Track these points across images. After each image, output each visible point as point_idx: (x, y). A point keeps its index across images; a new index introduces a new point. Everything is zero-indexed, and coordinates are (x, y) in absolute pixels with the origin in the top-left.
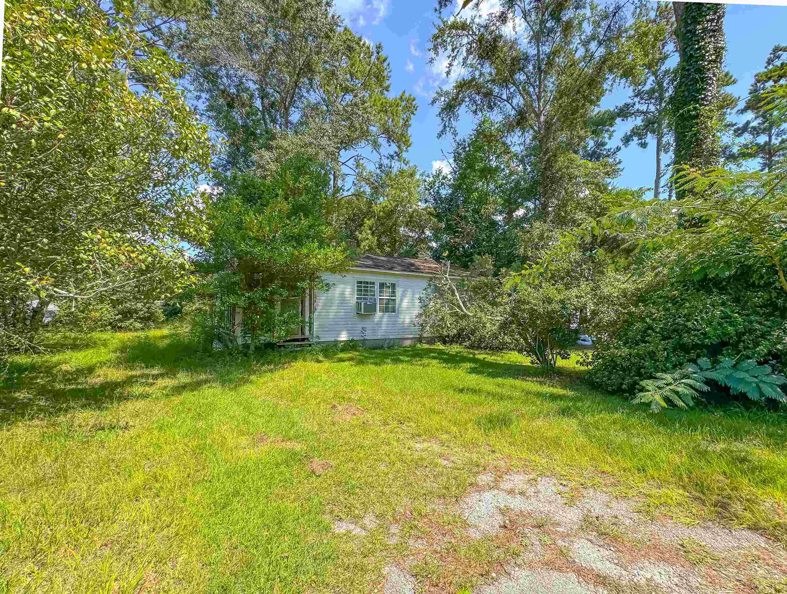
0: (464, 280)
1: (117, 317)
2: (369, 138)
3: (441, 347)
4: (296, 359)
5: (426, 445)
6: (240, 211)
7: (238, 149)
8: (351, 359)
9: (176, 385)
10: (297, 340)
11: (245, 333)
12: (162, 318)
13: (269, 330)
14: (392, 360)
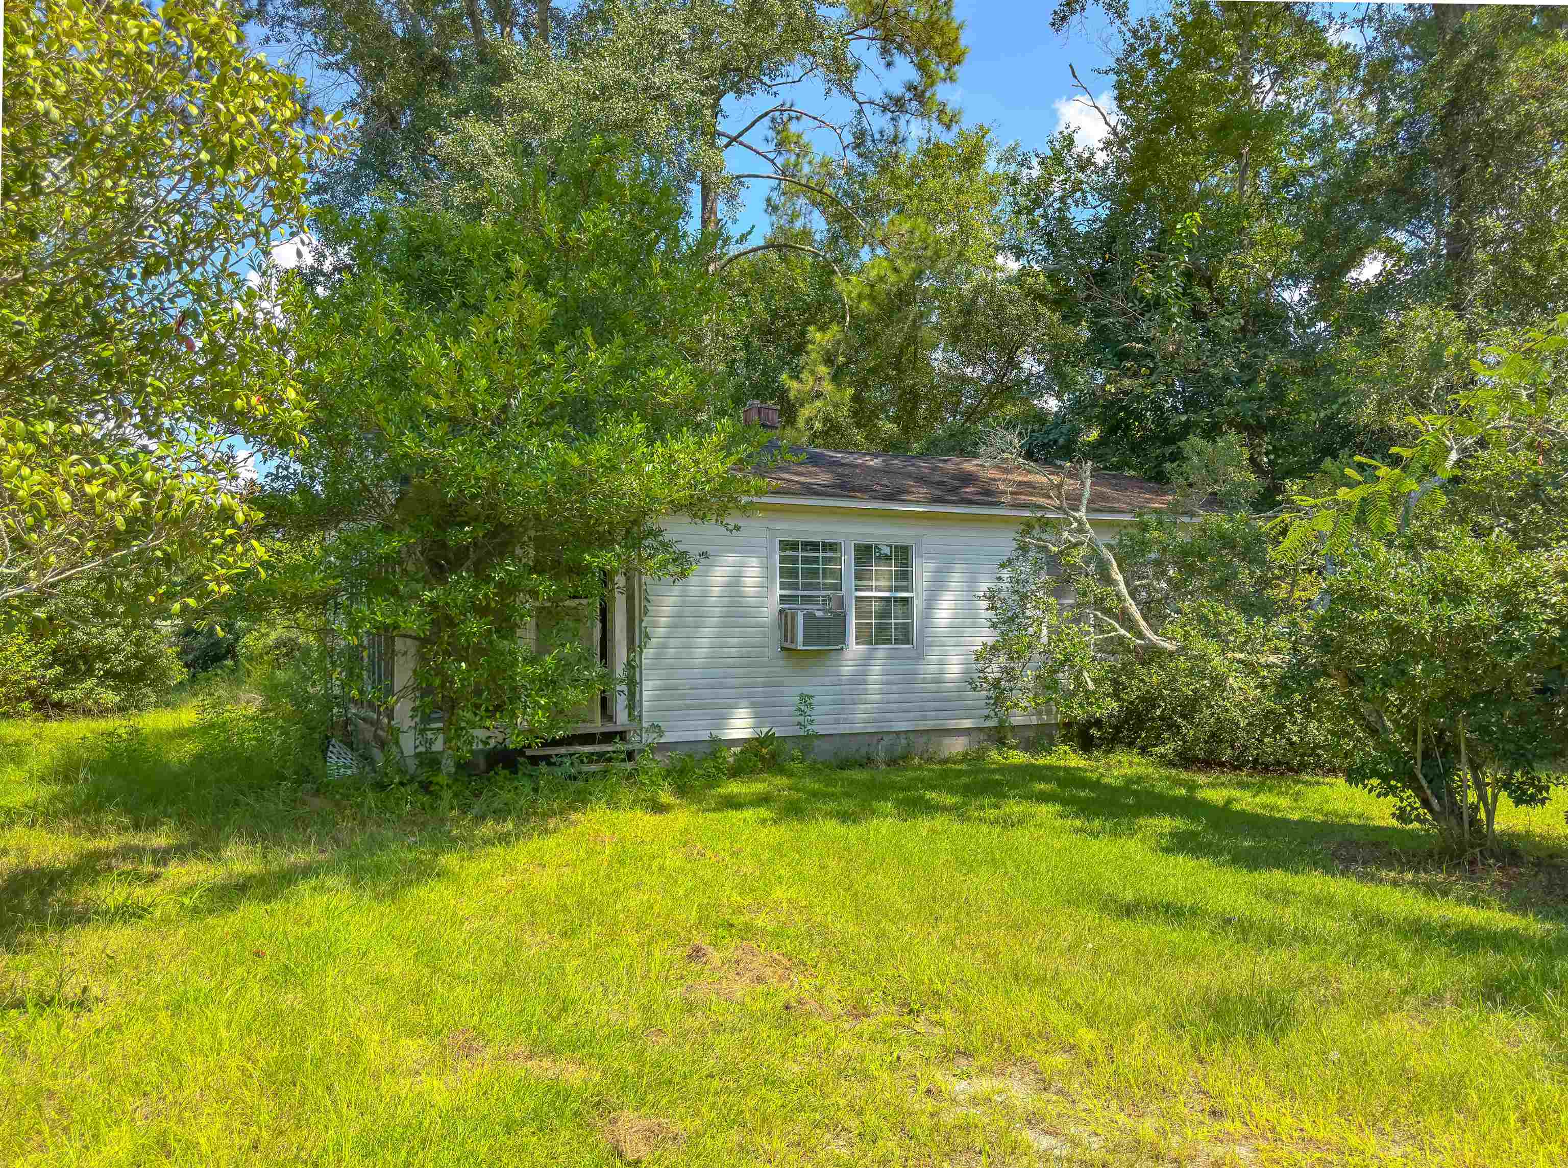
0: (1144, 527)
1: (50, 673)
2: (815, 46)
3: (1075, 761)
4: (584, 802)
5: (984, 1085)
6: (399, 331)
7: (393, 120)
8: (763, 800)
9: (218, 881)
10: (588, 739)
11: (427, 719)
12: (178, 673)
13: (498, 708)
14: (899, 803)
